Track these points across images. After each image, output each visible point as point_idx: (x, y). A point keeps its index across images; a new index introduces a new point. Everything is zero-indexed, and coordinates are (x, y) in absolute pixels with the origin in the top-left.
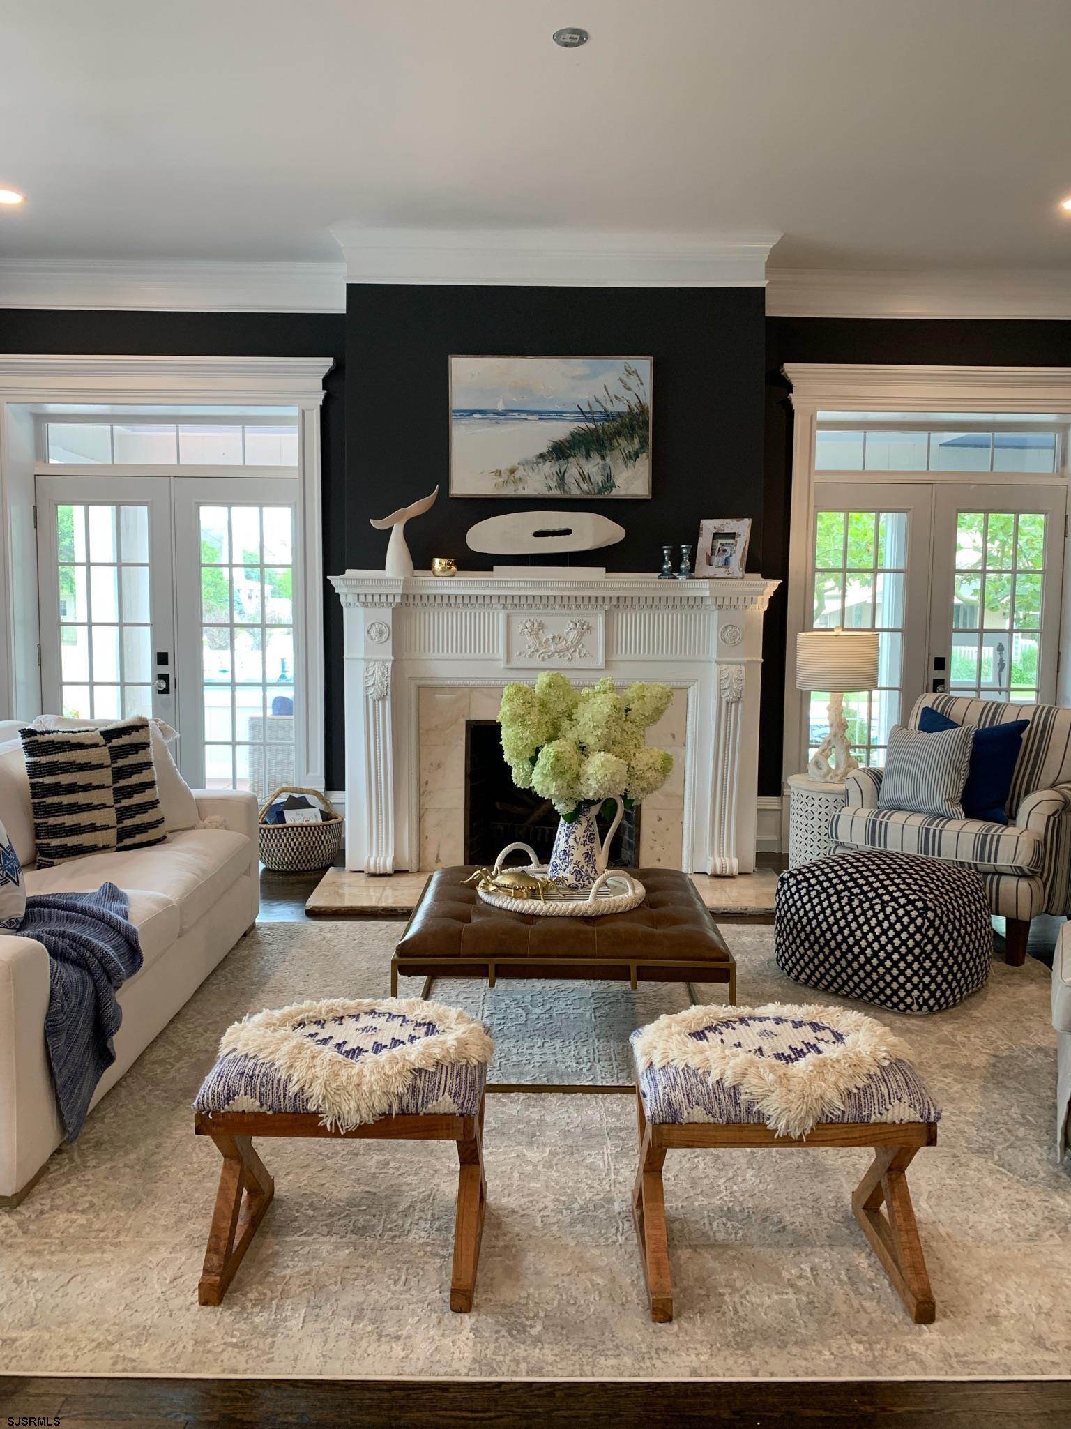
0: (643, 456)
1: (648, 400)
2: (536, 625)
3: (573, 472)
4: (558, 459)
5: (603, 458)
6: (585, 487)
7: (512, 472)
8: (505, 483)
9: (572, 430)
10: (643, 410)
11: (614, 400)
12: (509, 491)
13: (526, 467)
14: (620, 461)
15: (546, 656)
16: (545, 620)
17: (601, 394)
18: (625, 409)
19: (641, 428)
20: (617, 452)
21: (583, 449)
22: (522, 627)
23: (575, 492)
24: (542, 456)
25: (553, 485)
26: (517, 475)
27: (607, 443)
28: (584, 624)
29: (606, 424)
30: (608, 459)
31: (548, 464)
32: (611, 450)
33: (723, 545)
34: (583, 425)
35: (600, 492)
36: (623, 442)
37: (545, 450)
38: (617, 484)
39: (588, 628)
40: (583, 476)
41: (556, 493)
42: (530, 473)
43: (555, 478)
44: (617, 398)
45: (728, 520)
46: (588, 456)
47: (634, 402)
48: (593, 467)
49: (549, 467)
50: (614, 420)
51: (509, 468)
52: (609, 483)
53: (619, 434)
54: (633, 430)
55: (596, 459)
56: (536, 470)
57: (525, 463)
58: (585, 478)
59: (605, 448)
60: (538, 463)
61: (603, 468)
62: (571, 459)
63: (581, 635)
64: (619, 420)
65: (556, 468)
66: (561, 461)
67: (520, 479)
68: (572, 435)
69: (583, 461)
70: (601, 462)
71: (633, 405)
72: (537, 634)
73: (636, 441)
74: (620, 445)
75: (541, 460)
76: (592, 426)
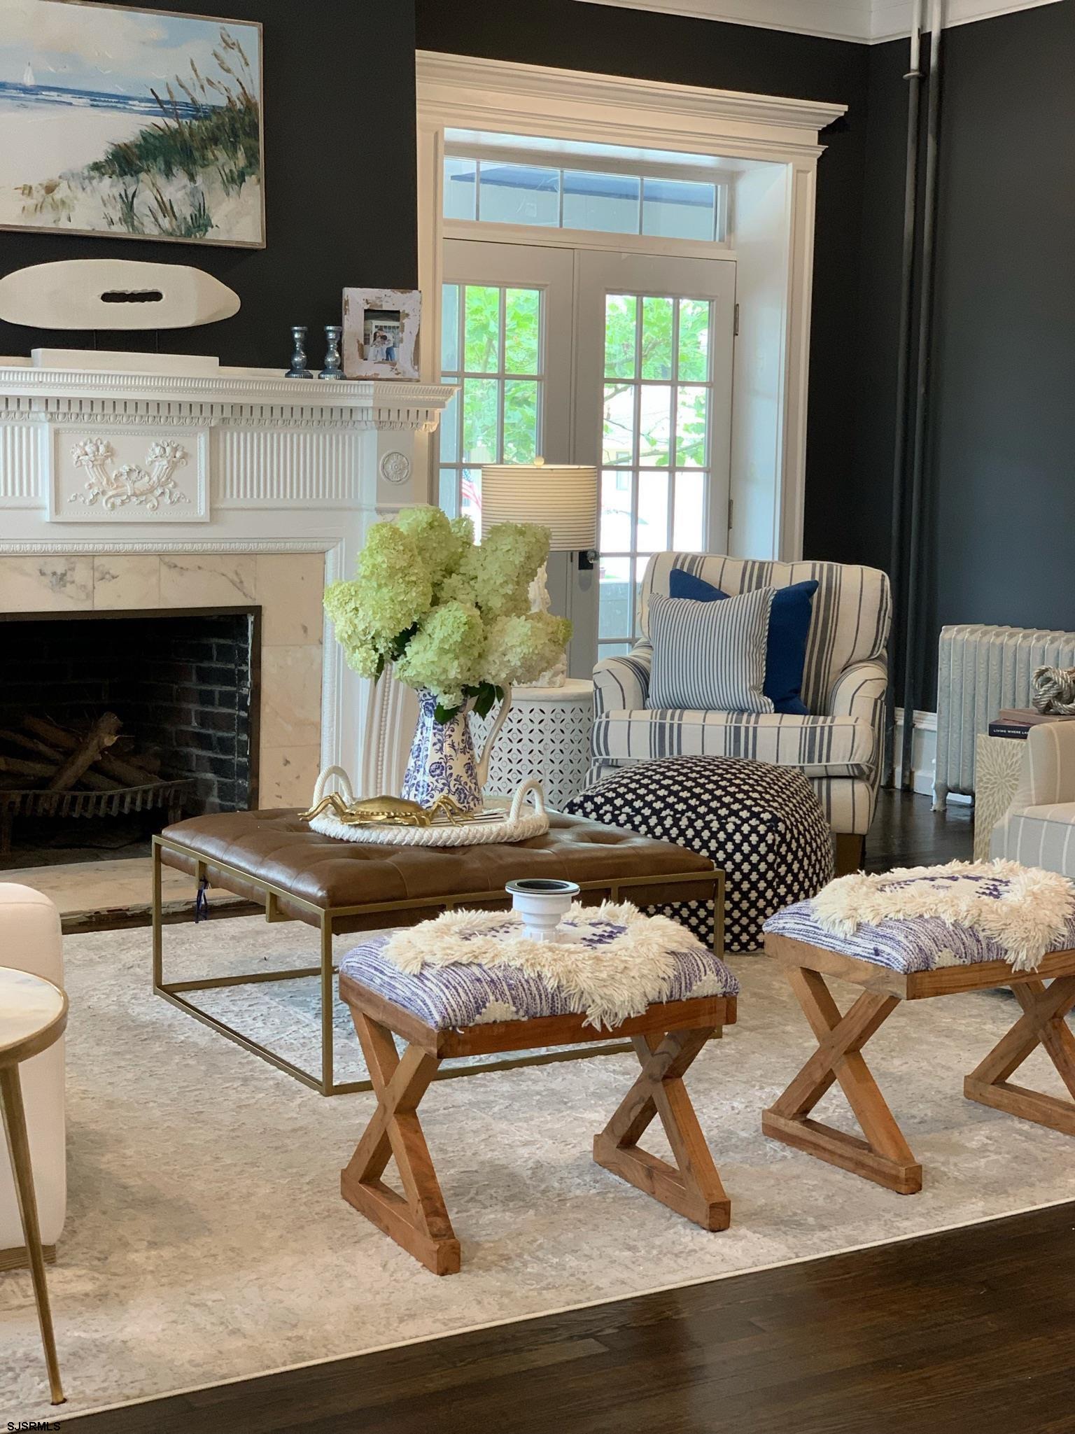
0: (251, 180)
1: (256, 91)
2: (102, 449)
3: (145, 199)
4: (123, 173)
5: (192, 178)
6: (166, 223)
7: (50, 189)
8: (39, 208)
9: (144, 128)
10: (250, 107)
11: (207, 86)
12: (44, 222)
13: (72, 184)
14: (218, 185)
15: (118, 501)
16: (115, 441)
17: (187, 75)
18: (223, 102)
19: (247, 134)
20: (212, 169)
21: (161, 161)
22: (79, 451)
23: (151, 231)
24: (97, 167)
25: (116, 215)
26: (58, 195)
27: (197, 154)
28: (175, 450)
29: (195, 123)
30: (199, 179)
31: (107, 181)
32: (204, 166)
33: (380, 328)
34: (159, 121)
35: (189, 233)
36: (221, 155)
37: (101, 158)
38: (213, 222)
39: (184, 456)
40: (161, 204)
41: (120, 230)
42: (80, 194)
43: (119, 205)
44: (208, 80)
45: (388, 292)
46: (168, 173)
47: (236, 92)
48: (176, 190)
49: (108, 186)
50: (207, 117)
51: (45, 183)
52: (201, 220)
53: (215, 140)
54: (236, 136)
55: (181, 178)
56: (88, 189)
57: (70, 176)
58: (166, 209)
59: (195, 163)
60: (91, 178)
61: (193, 194)
62: (142, 176)
63: (173, 466)
64: (214, 118)
65: (118, 189)
66: (128, 178)
67: (63, 202)
68: (145, 136)
69: (161, 180)
70: (190, 185)
71: (234, 98)
72: (102, 465)
73: (241, 154)
74: (217, 159)
75: (95, 174)
76: (173, 124)
